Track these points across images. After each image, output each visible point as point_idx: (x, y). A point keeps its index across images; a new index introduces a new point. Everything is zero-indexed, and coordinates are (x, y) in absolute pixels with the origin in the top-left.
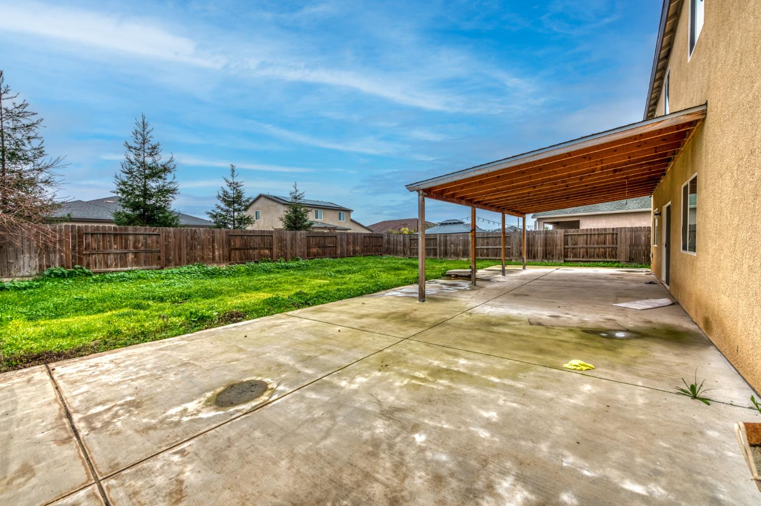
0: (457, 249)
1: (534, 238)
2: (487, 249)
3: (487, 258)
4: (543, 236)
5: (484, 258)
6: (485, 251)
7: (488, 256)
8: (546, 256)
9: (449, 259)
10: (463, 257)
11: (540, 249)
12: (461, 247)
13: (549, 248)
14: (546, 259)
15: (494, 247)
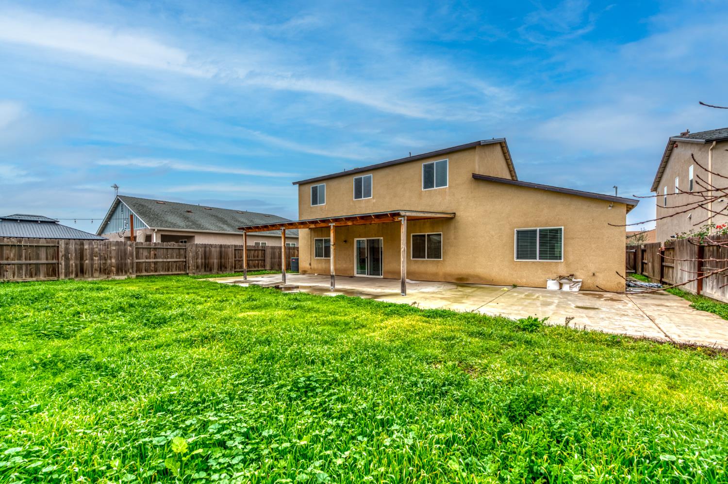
0: (105, 264)
1: (210, 252)
2: (155, 263)
3: (156, 273)
4: (218, 249)
5: (152, 273)
6: (153, 265)
7: (156, 271)
8: (221, 268)
9: (90, 280)
10: (118, 274)
11: (215, 261)
12: (113, 261)
13: (223, 260)
14: (221, 271)
15: (165, 260)
